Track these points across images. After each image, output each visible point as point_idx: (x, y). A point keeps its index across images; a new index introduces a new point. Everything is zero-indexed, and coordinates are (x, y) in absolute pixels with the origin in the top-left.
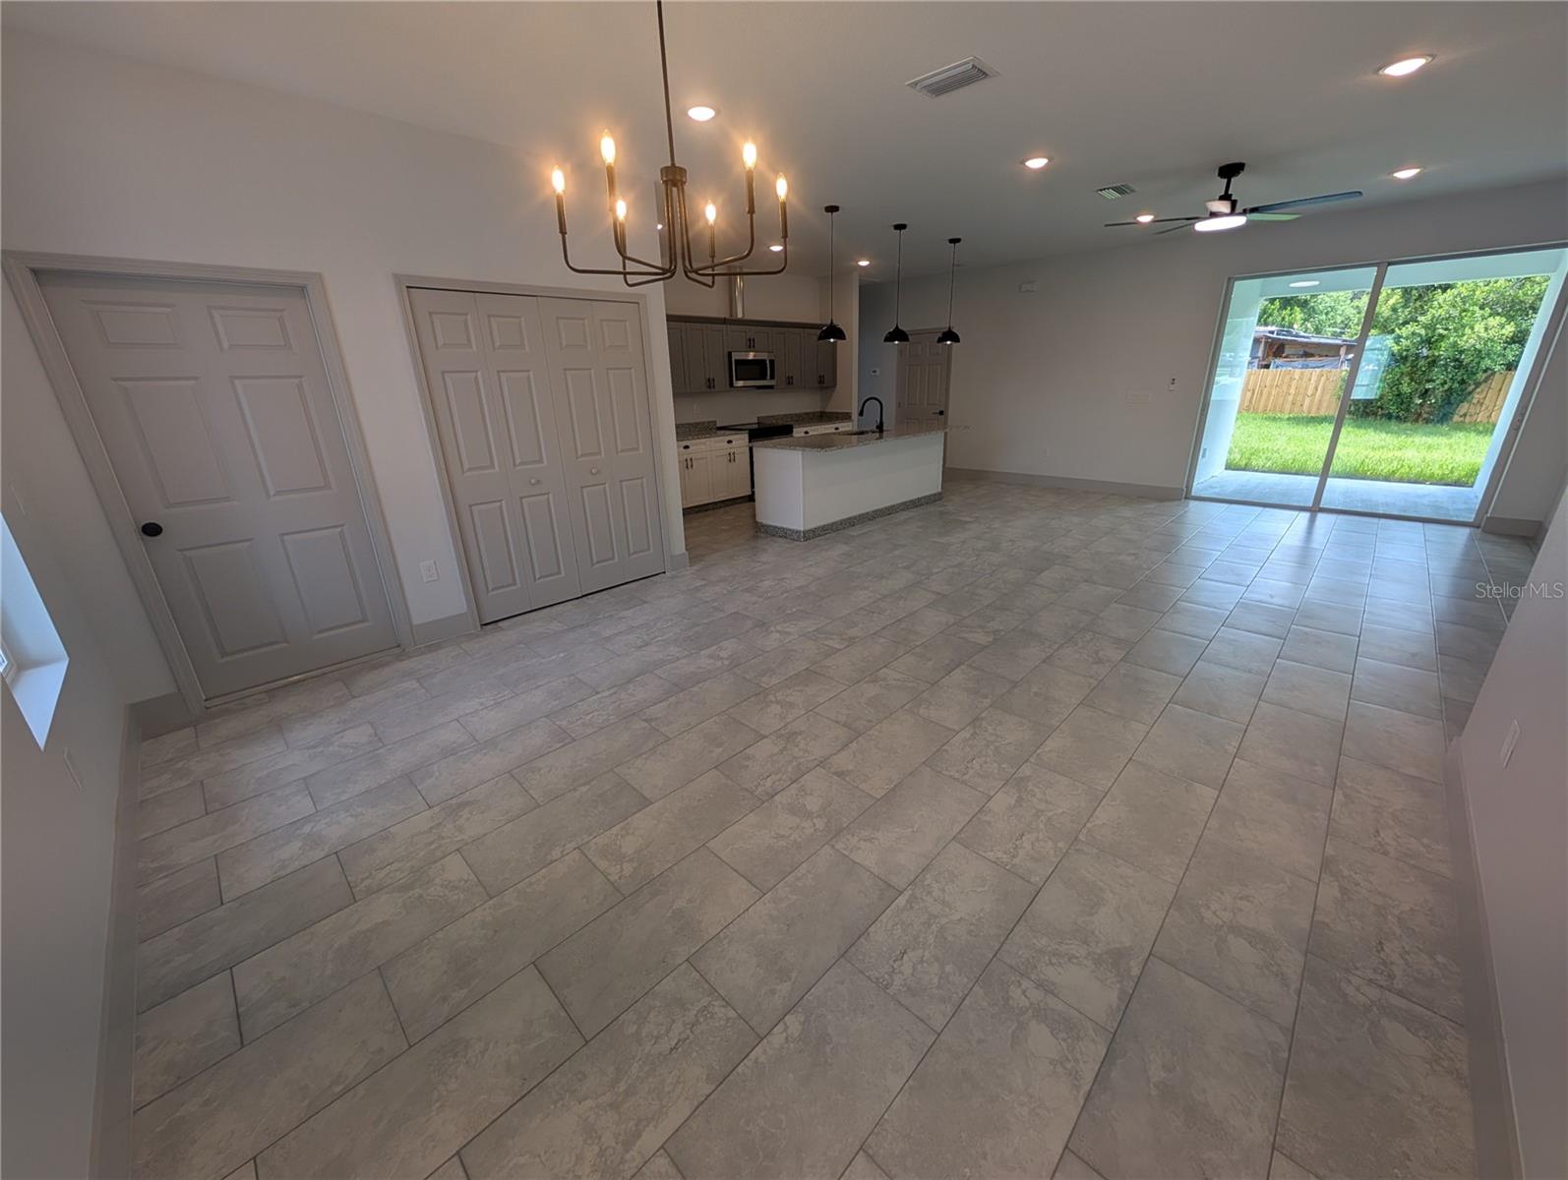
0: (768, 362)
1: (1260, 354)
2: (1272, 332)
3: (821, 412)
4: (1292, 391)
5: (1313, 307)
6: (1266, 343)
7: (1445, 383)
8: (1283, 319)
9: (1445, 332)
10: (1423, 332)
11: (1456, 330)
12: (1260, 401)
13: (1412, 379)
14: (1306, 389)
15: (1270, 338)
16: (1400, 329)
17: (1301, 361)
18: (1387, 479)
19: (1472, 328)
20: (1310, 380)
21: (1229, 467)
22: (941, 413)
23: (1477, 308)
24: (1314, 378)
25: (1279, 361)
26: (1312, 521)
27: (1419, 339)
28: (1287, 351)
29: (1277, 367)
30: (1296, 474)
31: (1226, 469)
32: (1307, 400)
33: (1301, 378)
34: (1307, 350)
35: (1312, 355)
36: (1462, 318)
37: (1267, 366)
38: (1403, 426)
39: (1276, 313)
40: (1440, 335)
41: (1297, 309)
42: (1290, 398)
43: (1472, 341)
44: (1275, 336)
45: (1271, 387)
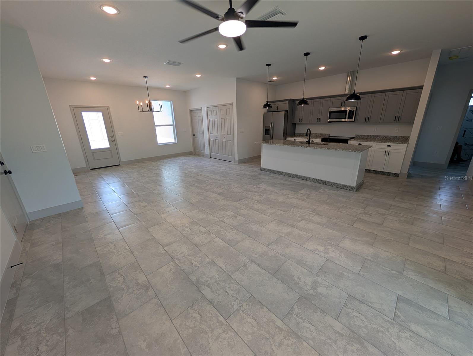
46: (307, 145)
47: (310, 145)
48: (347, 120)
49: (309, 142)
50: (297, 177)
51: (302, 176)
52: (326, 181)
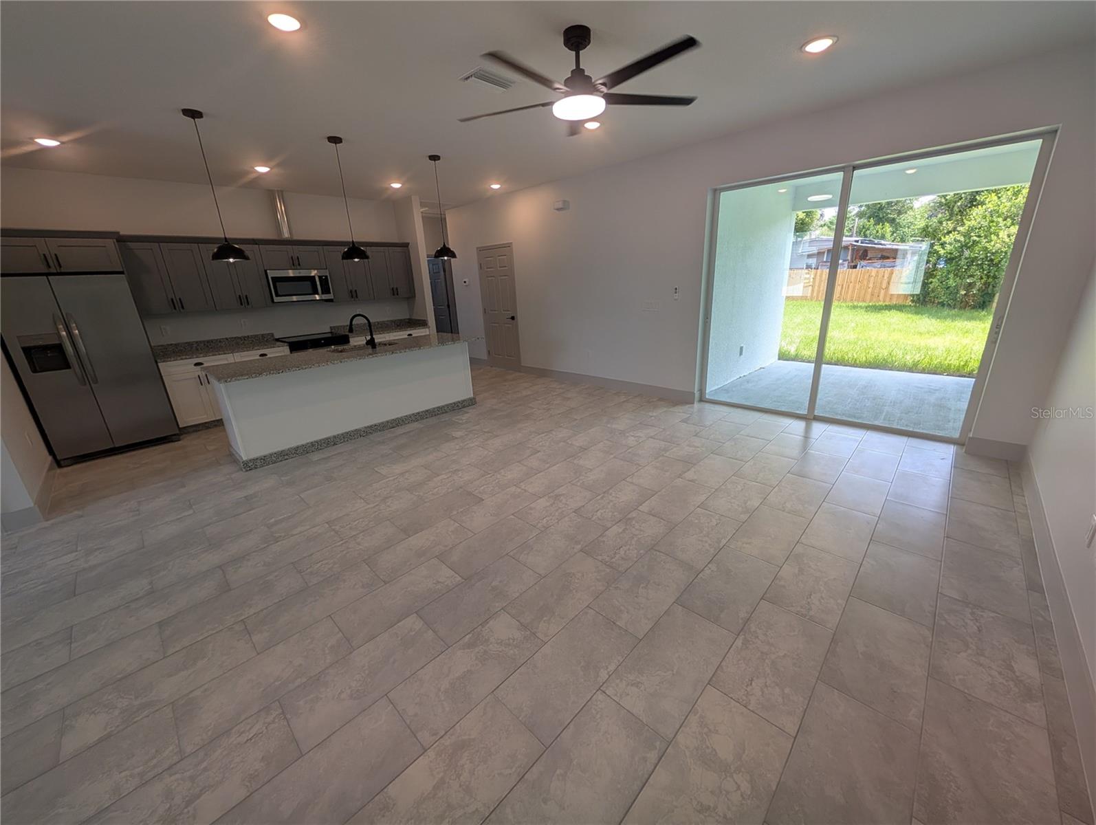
0: (317, 279)
1: (849, 258)
2: (857, 241)
3: (409, 319)
4: (871, 285)
5: (899, 223)
6: (853, 250)
7: (981, 278)
8: (877, 232)
9: (977, 239)
10: (962, 239)
11: (986, 237)
12: (847, 292)
13: (956, 275)
14: (881, 283)
15: (856, 245)
16: (945, 237)
17: (880, 262)
18: (911, 370)
19: (998, 236)
20: (883, 276)
21: (783, 356)
22: (513, 318)
23: (1000, 220)
24: (886, 276)
25: (863, 263)
26: (808, 430)
27: (959, 244)
28: (870, 255)
29: (862, 267)
30: (836, 364)
31: (779, 359)
32: (883, 292)
33: (877, 276)
34: (885, 254)
35: (888, 258)
36: (990, 227)
37: (855, 267)
38: (953, 312)
39: (872, 228)
40: (974, 241)
41: (887, 225)
42: (870, 290)
43: (998, 246)
44: (859, 244)
45: (855, 282)
46: (370, 350)
47: (378, 348)
48: (317, 297)
49: (371, 343)
50: (376, 430)
51: (388, 422)
52: (434, 409)
